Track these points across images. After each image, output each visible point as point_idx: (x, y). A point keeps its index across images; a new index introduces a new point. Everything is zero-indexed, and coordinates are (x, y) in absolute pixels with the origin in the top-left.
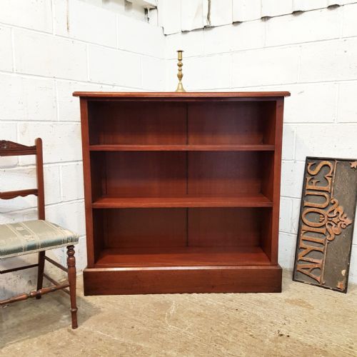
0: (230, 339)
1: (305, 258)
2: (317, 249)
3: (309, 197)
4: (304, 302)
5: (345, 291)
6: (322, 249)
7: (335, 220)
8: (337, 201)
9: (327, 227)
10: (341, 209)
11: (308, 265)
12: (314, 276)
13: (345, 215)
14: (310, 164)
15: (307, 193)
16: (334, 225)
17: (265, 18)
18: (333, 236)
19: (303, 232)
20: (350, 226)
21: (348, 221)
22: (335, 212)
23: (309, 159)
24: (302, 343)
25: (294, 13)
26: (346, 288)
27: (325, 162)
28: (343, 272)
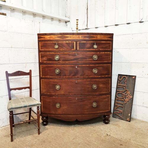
0: (90, 136)
1: (117, 109)
2: (121, 106)
3: (119, 88)
4: (118, 125)
5: (130, 121)
6: (122, 106)
7: (127, 96)
8: (128, 90)
9: (124, 99)
10: (129, 92)
11: (118, 112)
12: (119, 116)
13: (130, 95)
14: (119, 77)
15: (118, 86)
16: (127, 98)
17: (106, 26)
18: (126, 102)
19: (116, 100)
20: (132, 99)
21: (131, 97)
22: (127, 94)
23: (119, 75)
24: (114, 138)
25: (115, 25)
26: (130, 120)
27: (124, 76)
28: (129, 115)
